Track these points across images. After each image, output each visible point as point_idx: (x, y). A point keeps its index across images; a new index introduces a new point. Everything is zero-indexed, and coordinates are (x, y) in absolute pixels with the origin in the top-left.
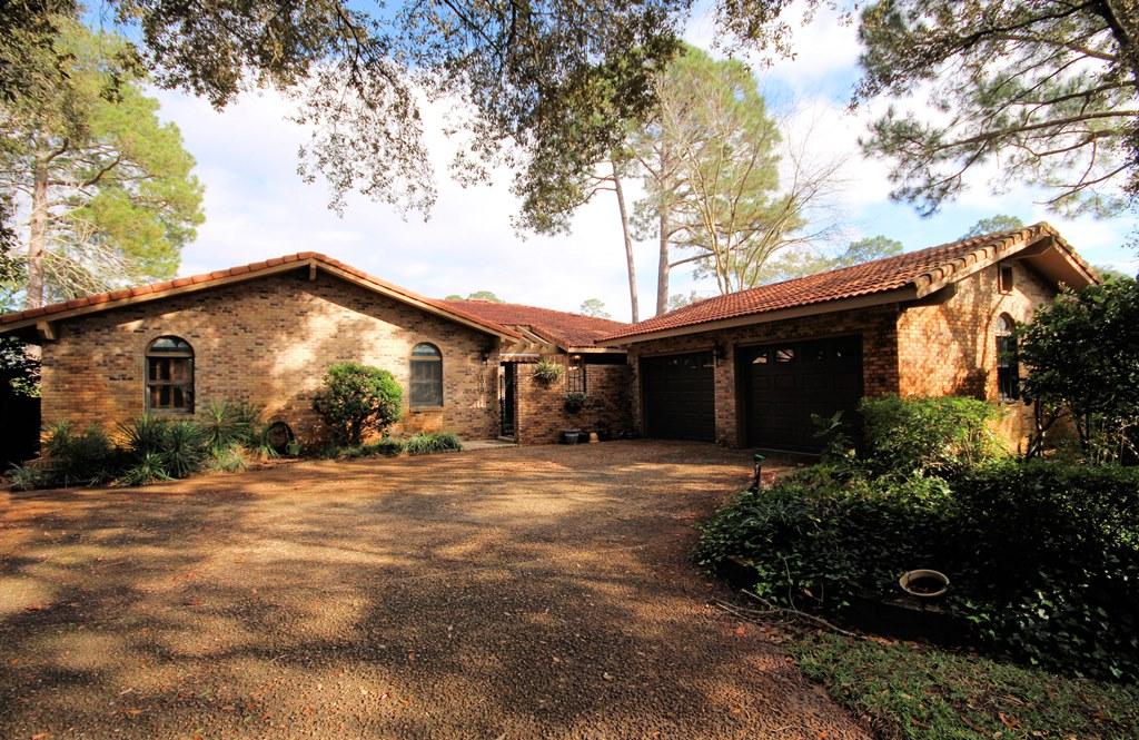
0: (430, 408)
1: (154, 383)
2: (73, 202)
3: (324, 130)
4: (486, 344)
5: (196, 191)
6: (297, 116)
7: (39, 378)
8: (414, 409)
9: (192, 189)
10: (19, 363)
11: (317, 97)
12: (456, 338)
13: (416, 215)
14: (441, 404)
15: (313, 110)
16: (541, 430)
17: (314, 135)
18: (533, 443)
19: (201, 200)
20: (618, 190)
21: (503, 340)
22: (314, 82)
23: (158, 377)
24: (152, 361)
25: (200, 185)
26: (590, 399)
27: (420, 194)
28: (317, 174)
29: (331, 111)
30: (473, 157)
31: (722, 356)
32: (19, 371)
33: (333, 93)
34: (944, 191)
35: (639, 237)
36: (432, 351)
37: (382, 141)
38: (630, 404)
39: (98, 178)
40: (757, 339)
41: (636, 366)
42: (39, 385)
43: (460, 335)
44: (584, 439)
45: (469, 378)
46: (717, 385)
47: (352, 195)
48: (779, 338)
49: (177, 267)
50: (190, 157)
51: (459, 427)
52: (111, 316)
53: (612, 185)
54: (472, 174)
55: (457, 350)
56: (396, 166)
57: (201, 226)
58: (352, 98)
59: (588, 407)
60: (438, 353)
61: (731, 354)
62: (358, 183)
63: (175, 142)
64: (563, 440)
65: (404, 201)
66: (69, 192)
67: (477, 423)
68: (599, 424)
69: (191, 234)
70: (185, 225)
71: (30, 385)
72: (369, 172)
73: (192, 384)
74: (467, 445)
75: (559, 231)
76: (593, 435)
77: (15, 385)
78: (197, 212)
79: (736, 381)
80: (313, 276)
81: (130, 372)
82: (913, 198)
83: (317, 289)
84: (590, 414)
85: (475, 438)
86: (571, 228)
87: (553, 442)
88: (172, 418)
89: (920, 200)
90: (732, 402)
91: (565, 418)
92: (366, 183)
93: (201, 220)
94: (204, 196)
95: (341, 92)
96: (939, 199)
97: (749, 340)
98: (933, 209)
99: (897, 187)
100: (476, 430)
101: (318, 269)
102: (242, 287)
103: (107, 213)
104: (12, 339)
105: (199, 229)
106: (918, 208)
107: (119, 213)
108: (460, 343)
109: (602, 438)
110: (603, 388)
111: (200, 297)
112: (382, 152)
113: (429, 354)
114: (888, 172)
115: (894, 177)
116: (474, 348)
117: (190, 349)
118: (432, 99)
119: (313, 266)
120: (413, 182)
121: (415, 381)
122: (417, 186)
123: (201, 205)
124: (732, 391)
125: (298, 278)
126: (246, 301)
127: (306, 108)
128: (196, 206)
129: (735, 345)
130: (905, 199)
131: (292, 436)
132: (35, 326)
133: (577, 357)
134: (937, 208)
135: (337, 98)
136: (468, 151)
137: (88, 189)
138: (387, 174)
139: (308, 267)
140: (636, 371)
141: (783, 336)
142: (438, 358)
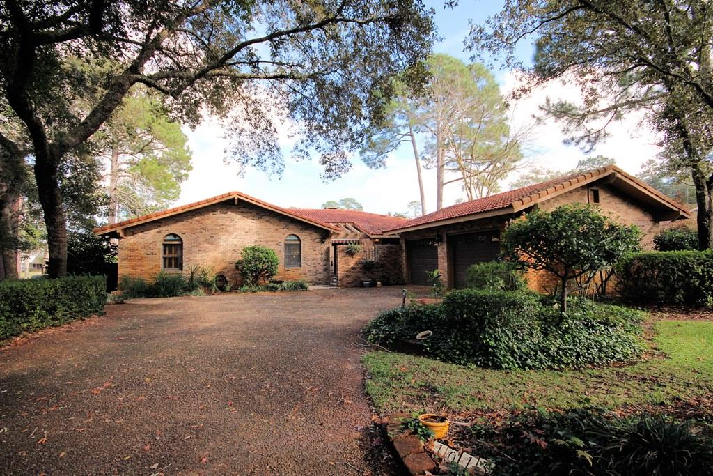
0: (295, 268)
1: (165, 256)
2: (131, 163)
3: (234, 140)
4: (324, 234)
5: (188, 154)
6: (223, 135)
7: (117, 254)
8: (286, 269)
9: (187, 153)
10: (108, 247)
11: (232, 126)
12: (308, 232)
13: (276, 176)
14: (301, 266)
15: (230, 132)
16: (350, 280)
17: (230, 144)
18: (346, 287)
19: (190, 159)
20: (413, 141)
21: (332, 232)
22: (230, 120)
23: (167, 253)
24: (165, 246)
25: (190, 150)
26: (378, 263)
27: (276, 168)
28: (232, 160)
29: (238, 131)
30: (302, 146)
31: (441, 240)
32: (108, 250)
33: (238, 124)
34: (597, 137)
35: (428, 167)
36: (296, 238)
37: (261, 143)
38: (401, 266)
39: (142, 150)
40: (455, 231)
41: (404, 245)
42: (116, 257)
43: (310, 230)
44: (373, 285)
45: (315, 253)
46: (439, 256)
47: (248, 168)
48: (465, 231)
49: (179, 194)
50: (186, 136)
51: (309, 278)
52: (147, 225)
53: (409, 138)
54: (302, 154)
55: (309, 238)
56: (267, 153)
57: (190, 172)
58: (247, 126)
59: (376, 268)
60: (299, 240)
61: (445, 239)
62: (251, 162)
63: (179, 129)
64: (361, 285)
65: (269, 171)
66: (128, 157)
67: (320, 276)
68: (383, 277)
69: (186, 175)
70: (183, 172)
71: (113, 257)
72: (256, 157)
73: (182, 256)
74: (311, 288)
75: (380, 166)
76: (379, 283)
77: (106, 257)
78: (189, 165)
79: (448, 254)
80: (236, 202)
81: (155, 252)
82: (578, 143)
83: (238, 209)
84: (378, 271)
85: (318, 284)
86: (386, 164)
87: (356, 286)
88: (173, 272)
89: (583, 143)
90: (446, 265)
91: (364, 273)
92: (254, 162)
93: (191, 168)
94: (192, 156)
95: (242, 123)
96: (595, 142)
97: (452, 232)
98: (591, 149)
99: (568, 137)
100: (319, 280)
101: (238, 199)
102: (204, 210)
103: (147, 168)
104: (107, 237)
105: (190, 173)
106: (581, 148)
107: (153, 168)
108: (310, 234)
109: (384, 284)
110: (385, 257)
111: (185, 215)
112: (261, 147)
113: (294, 240)
114: (562, 128)
115: (566, 131)
116: (318, 236)
117: (181, 240)
118: (282, 122)
119: (236, 198)
120: (274, 161)
121: (287, 254)
122: (276, 163)
123: (191, 161)
124: (446, 259)
125: (230, 204)
126: (206, 216)
127: (227, 132)
128: (188, 162)
129: (447, 235)
130: (574, 143)
131: (226, 282)
132: (116, 231)
133: (377, 240)
134: (594, 148)
135: (240, 126)
136: (300, 144)
137: (137, 155)
138: (264, 157)
139: (234, 199)
140: (404, 248)
141: (467, 230)
142: (299, 242)
